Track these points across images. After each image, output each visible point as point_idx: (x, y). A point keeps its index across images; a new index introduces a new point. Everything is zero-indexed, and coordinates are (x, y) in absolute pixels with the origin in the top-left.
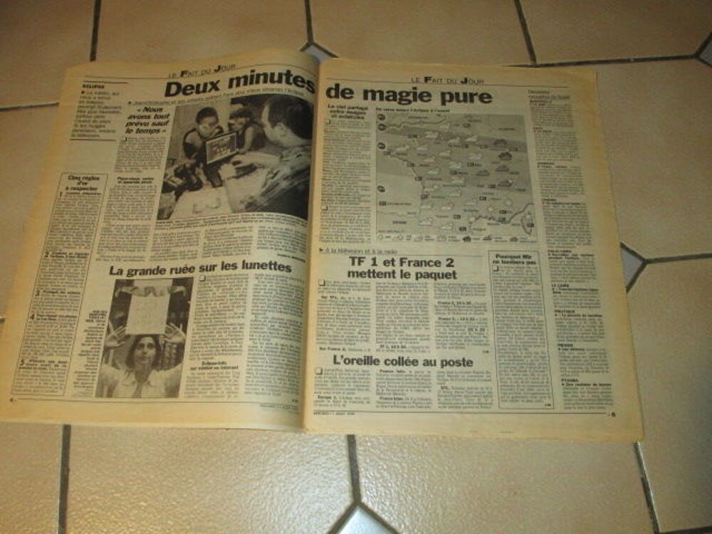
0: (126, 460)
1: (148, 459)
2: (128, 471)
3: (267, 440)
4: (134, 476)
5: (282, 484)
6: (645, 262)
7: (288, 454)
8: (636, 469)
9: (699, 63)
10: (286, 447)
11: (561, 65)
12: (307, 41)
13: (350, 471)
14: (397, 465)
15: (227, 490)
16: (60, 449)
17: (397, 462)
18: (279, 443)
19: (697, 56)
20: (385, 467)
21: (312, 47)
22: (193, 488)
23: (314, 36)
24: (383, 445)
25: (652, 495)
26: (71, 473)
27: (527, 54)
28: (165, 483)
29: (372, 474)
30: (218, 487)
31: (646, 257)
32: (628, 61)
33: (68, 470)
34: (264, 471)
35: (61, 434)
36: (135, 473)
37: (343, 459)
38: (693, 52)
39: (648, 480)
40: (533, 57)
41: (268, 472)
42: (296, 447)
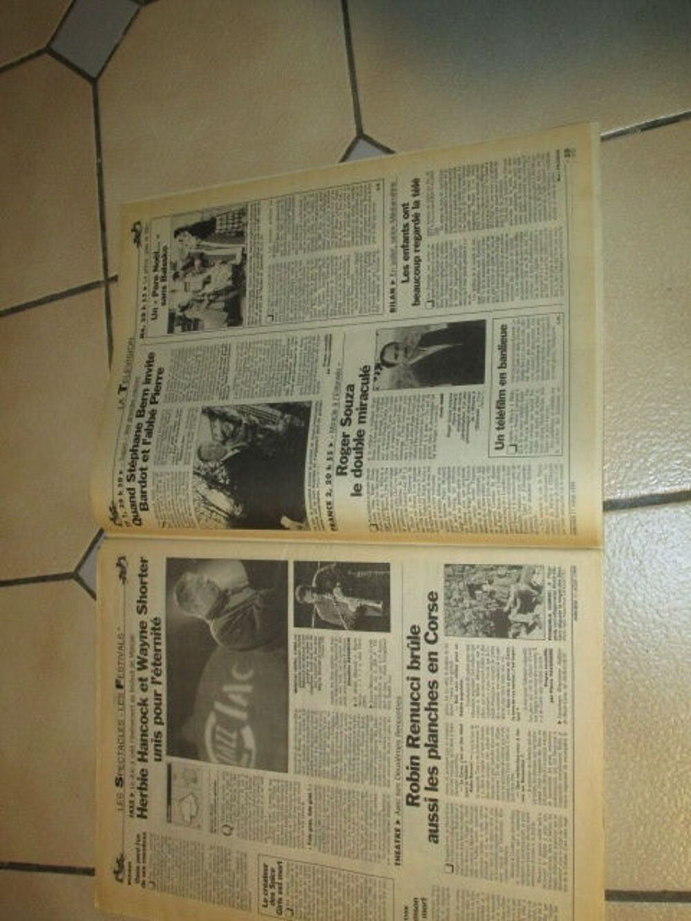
0: (647, 812)
1: (645, 782)
2: (663, 808)
3: (613, 618)
4: (669, 800)
5: (672, 597)
6: (361, 135)
7: (630, 589)
8: (630, 138)
9: (102, 78)
10: (621, 593)
11: (105, 249)
12: (73, 581)
13: (649, 507)
14: (638, 445)
15: (682, 671)
16: (637, 905)
17: (634, 445)
18: (616, 603)
19: (94, 81)
20: (642, 461)
21: (81, 573)
22: (683, 717)
23: (65, 571)
24: (612, 465)
25: (662, 117)
26: (669, 889)
27: (92, 292)
28: (678, 757)
29: (652, 478)
30: (680, 683)
31: (354, 134)
32: (100, 166)
33: (665, 892)
34: (654, 621)
35: (616, 904)
36: (665, 799)
37: (635, 517)
38: (89, 86)
39: (643, 123)
40: (94, 285)
41: (656, 616)
42: (621, 580)
